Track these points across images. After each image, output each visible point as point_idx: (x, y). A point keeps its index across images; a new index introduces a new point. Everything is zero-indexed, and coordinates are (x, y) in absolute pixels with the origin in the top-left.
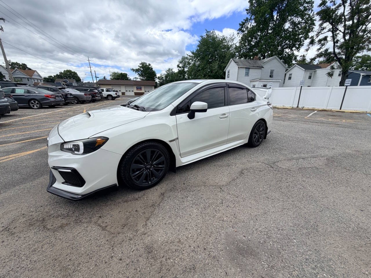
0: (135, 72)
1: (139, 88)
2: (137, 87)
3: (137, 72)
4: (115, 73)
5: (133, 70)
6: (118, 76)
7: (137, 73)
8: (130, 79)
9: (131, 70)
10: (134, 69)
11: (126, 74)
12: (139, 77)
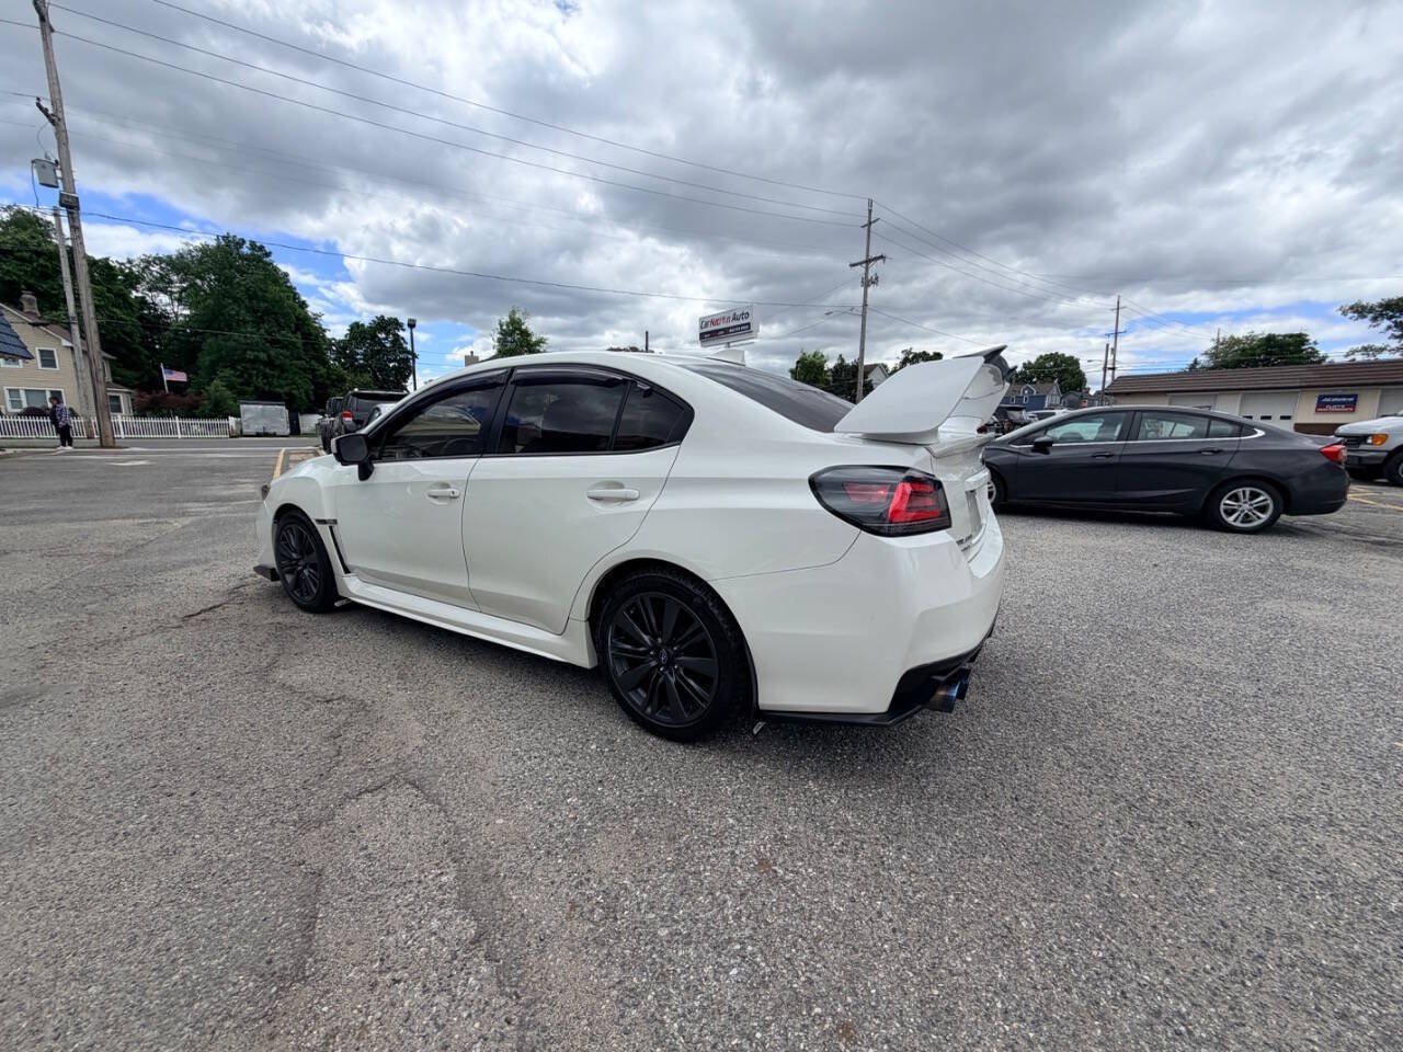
0: (1374, 319)
1: (1336, 403)
2: (1321, 398)
3: (1390, 318)
4: (1234, 341)
5: (1360, 311)
6: (1243, 350)
7: (1386, 323)
8: (1324, 358)
9: (1344, 313)
10: (1364, 308)
11: (1300, 335)
12: (1395, 344)
